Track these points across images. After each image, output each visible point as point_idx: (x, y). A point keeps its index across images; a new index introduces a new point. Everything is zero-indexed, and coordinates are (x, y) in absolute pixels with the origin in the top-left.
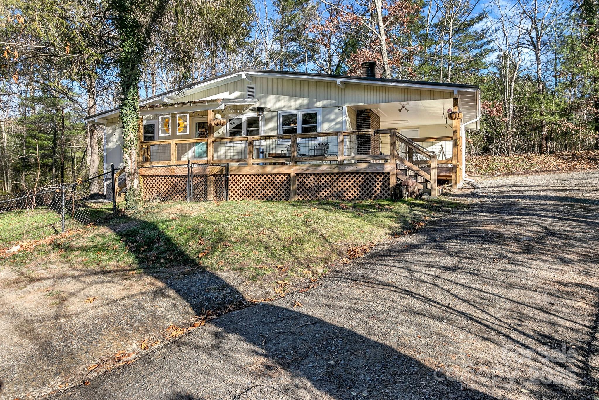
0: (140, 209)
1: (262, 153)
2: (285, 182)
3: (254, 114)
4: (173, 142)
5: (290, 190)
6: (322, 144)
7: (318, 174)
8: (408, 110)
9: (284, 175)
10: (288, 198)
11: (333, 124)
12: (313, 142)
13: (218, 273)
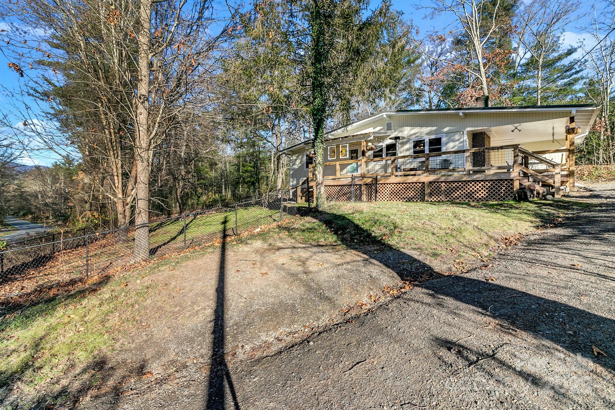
0: (326, 206)
1: (399, 168)
2: (420, 189)
3: (393, 141)
4: (338, 163)
5: (424, 194)
6: (445, 161)
7: (448, 182)
8: (520, 131)
9: (420, 183)
10: (423, 200)
11: (457, 143)
12: (439, 159)
13: (402, 250)
